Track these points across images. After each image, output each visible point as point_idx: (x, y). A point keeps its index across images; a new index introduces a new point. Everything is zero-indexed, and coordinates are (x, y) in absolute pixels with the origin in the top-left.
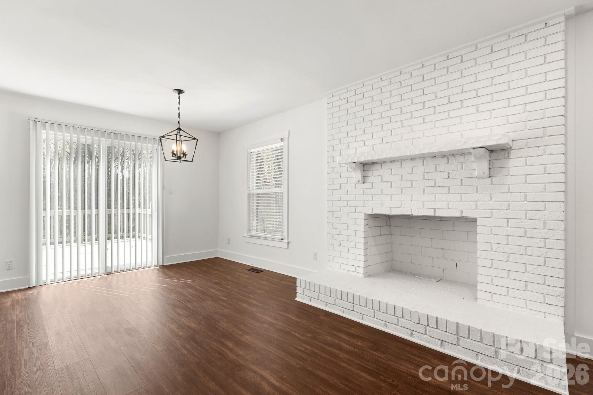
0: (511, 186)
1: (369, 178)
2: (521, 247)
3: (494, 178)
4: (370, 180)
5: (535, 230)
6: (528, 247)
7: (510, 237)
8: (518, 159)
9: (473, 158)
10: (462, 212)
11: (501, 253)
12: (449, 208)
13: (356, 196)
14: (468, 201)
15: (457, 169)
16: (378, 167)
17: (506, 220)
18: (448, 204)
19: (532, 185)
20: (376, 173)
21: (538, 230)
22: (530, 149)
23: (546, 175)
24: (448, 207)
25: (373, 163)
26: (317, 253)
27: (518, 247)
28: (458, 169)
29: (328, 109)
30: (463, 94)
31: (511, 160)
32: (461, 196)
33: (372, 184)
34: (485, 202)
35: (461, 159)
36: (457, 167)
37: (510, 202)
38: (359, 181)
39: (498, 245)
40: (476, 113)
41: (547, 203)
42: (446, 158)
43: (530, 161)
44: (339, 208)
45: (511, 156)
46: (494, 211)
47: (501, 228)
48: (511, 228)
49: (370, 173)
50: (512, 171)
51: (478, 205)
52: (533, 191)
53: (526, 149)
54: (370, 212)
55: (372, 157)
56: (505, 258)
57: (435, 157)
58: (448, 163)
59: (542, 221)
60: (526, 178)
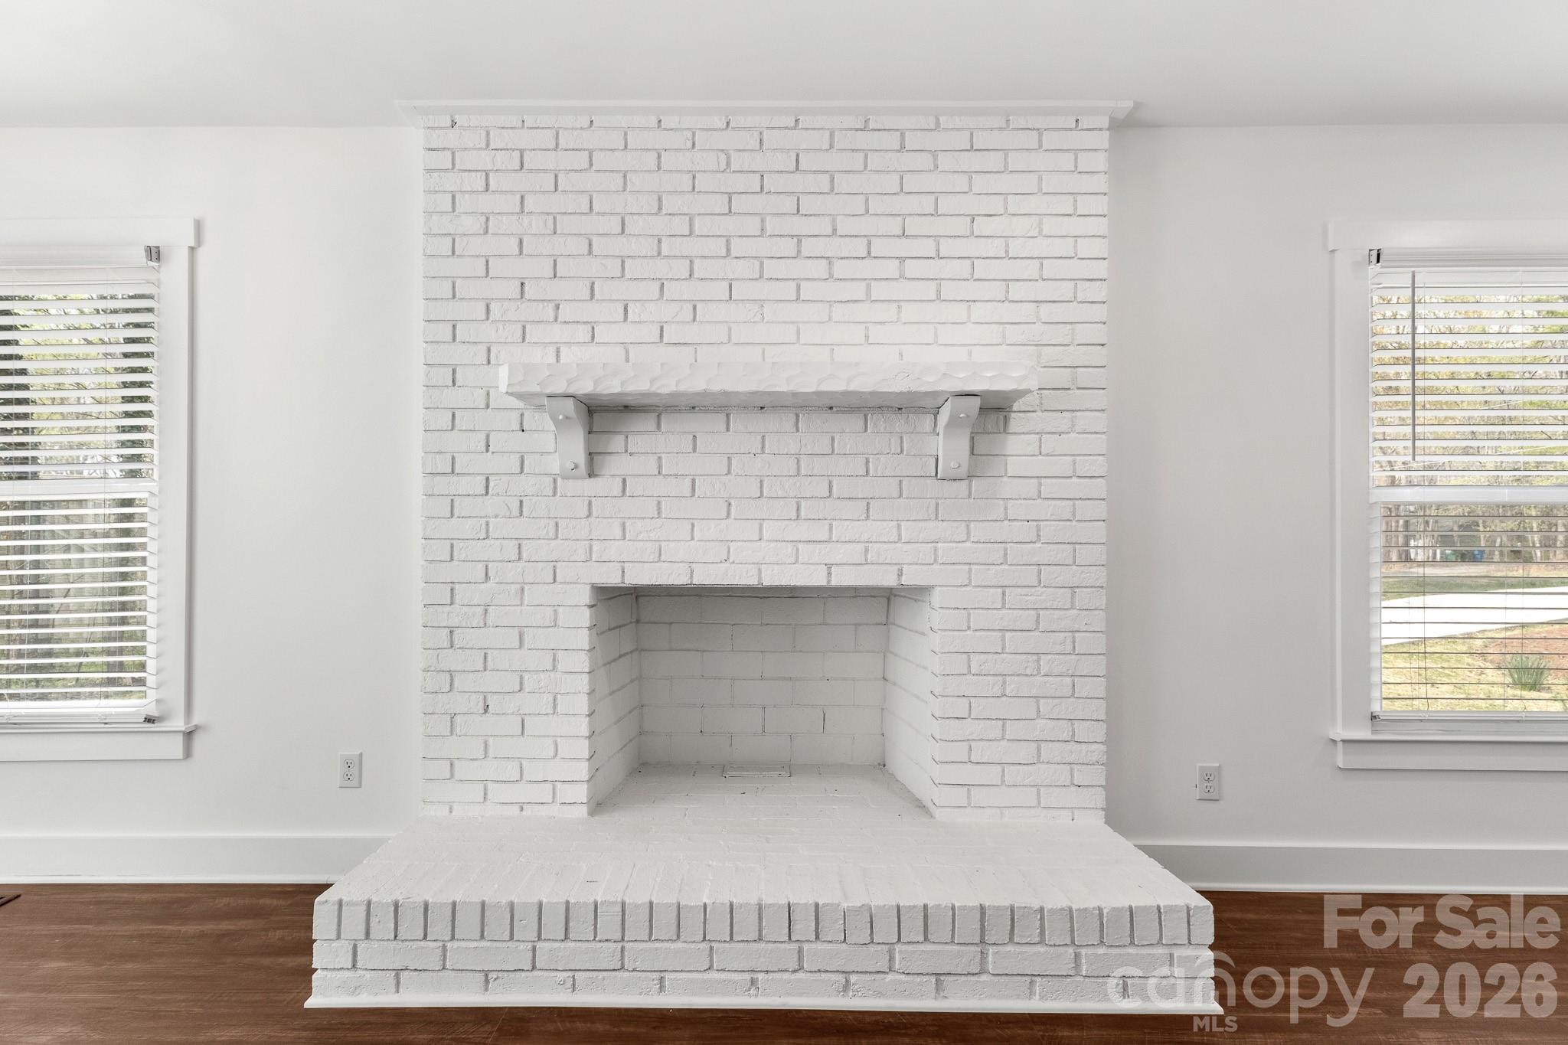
0: (1010, 503)
1: (608, 457)
2: (1029, 656)
3: (975, 482)
4: (616, 465)
5: (1056, 612)
6: (1042, 656)
7: (1008, 635)
8: (1022, 436)
9: (928, 422)
10: (900, 574)
11: (989, 678)
12: (869, 561)
13: (557, 524)
14: (916, 541)
15: (888, 451)
16: (648, 422)
17: (1000, 590)
18: (867, 551)
19: (1050, 502)
20: (636, 443)
21: (1062, 612)
22: (1046, 414)
23: (1074, 479)
24: (866, 560)
25: (626, 407)
26: (361, 754)
27: (1024, 657)
28: (891, 450)
29: (429, 171)
30: (903, 239)
31: (1010, 437)
32: (899, 527)
33: (624, 481)
34: (954, 545)
35: (899, 423)
36: (890, 444)
37: (1009, 546)
38: (576, 467)
39: (982, 656)
40: (934, 301)
41: (1077, 546)
42: (862, 416)
43: (1050, 443)
44: (481, 567)
45: (1012, 428)
46: (974, 567)
47: (990, 611)
48: (1011, 611)
49: (617, 443)
50: (1014, 466)
51: (940, 552)
52: (1053, 518)
53: (1039, 414)
54: (612, 579)
55: (652, 381)
56: (997, 691)
57: (831, 408)
58: (866, 430)
59: (1069, 591)
60: (1040, 484)
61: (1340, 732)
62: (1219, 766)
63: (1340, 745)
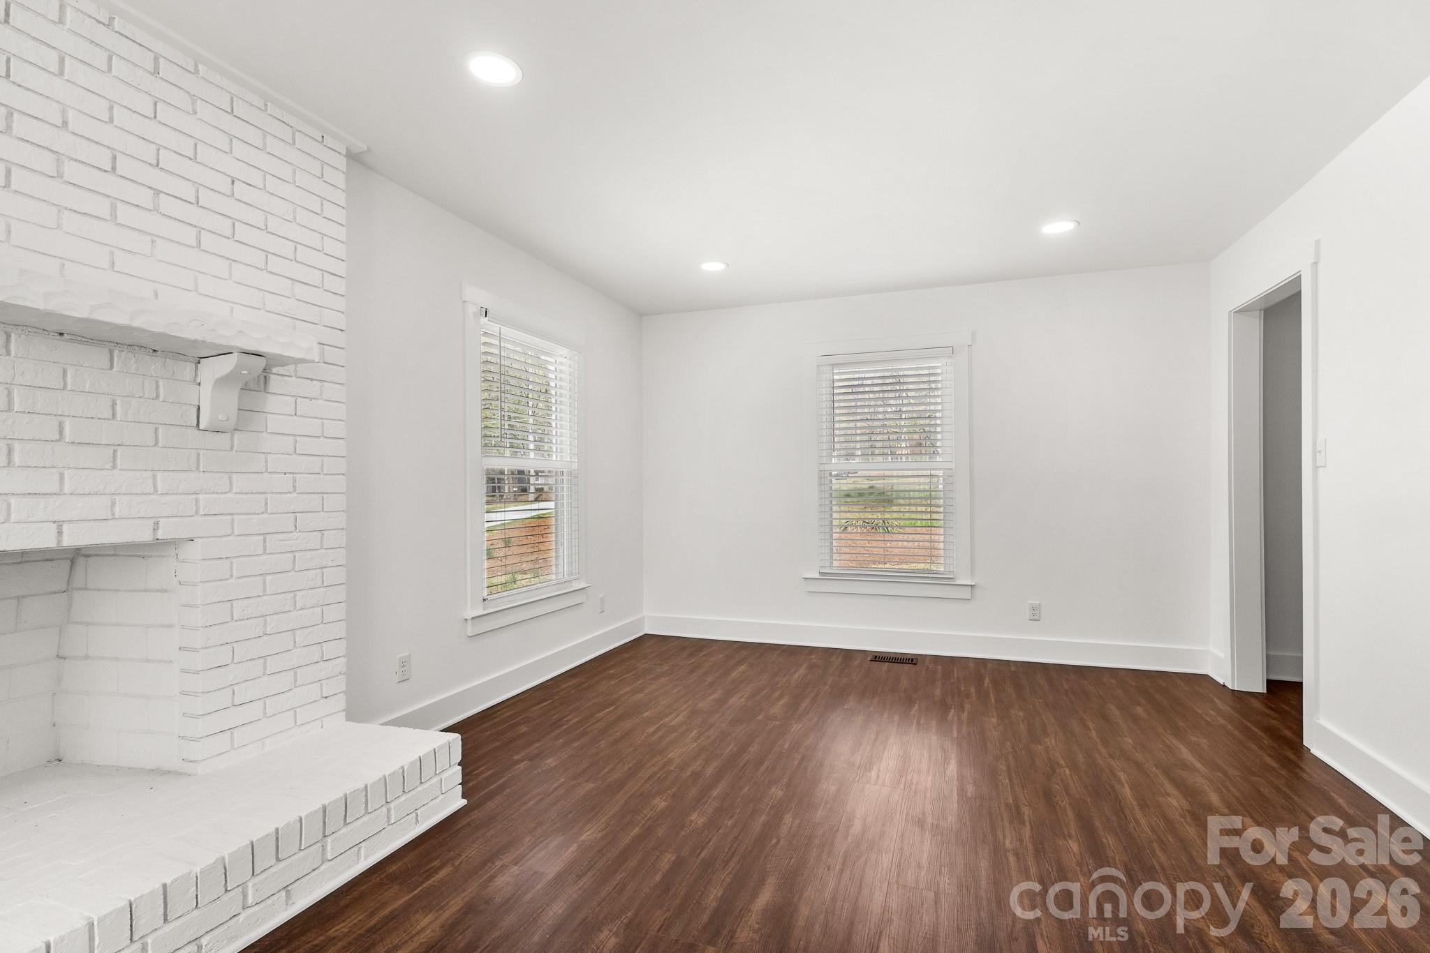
0: (270, 457)
2: (287, 594)
3: (237, 436)
5: (309, 553)
6: (297, 593)
7: (269, 578)
8: (280, 397)
9: (188, 370)
10: (155, 528)
11: (252, 620)
12: (117, 517)
14: (175, 492)
15: (141, 395)
17: (261, 538)
18: (113, 504)
19: (305, 458)
21: (313, 553)
22: (299, 380)
23: (322, 439)
24: (113, 514)
27: (282, 596)
28: (144, 394)
31: (270, 396)
32: (154, 477)
34: (216, 496)
35: (154, 366)
36: (143, 387)
37: (269, 496)
39: (245, 601)
41: (325, 496)
42: (106, 351)
43: (303, 406)
45: (271, 389)
46: (236, 517)
47: (252, 558)
48: (271, 556)
50: (273, 423)
51: (201, 504)
52: (307, 471)
53: (294, 378)
57: (62, 334)
58: (112, 367)
59: (319, 534)
60: (296, 441)
61: (470, 613)
62: (410, 655)
63: (469, 622)
